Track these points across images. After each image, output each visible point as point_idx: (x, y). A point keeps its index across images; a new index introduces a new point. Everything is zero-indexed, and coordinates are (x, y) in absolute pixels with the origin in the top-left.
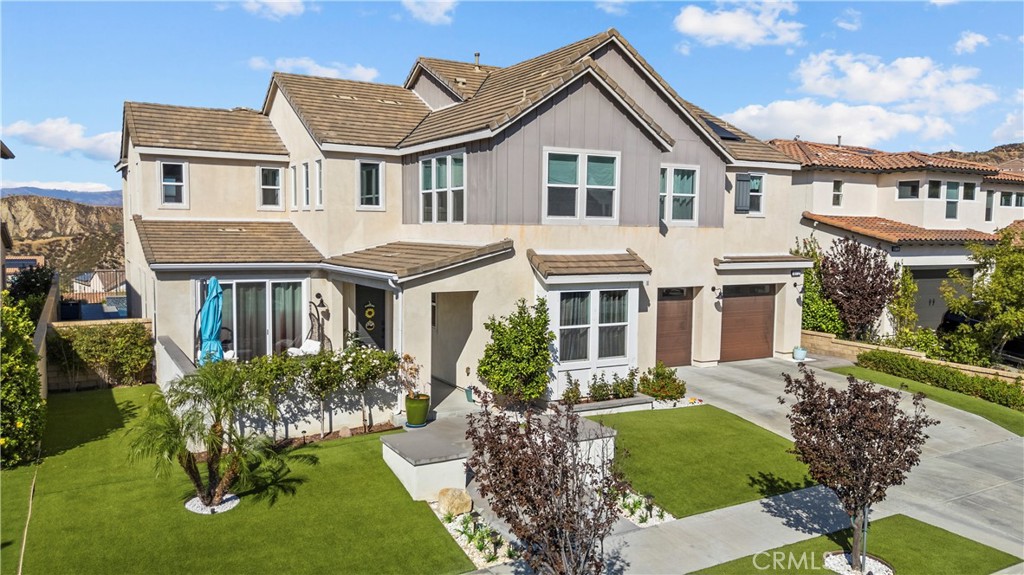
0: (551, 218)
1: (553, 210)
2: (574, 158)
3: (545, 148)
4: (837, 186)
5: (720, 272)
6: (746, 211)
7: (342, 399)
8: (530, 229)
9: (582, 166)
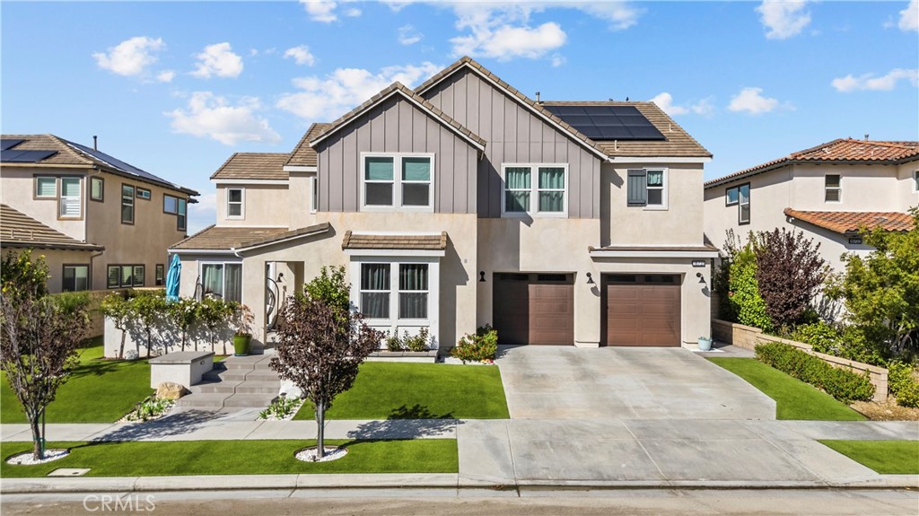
0: (368, 206)
1: (371, 200)
2: (390, 160)
3: (362, 153)
4: (833, 180)
5: (595, 259)
6: (643, 204)
7: (204, 334)
8: (350, 215)
9: (397, 166)
